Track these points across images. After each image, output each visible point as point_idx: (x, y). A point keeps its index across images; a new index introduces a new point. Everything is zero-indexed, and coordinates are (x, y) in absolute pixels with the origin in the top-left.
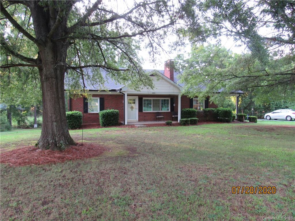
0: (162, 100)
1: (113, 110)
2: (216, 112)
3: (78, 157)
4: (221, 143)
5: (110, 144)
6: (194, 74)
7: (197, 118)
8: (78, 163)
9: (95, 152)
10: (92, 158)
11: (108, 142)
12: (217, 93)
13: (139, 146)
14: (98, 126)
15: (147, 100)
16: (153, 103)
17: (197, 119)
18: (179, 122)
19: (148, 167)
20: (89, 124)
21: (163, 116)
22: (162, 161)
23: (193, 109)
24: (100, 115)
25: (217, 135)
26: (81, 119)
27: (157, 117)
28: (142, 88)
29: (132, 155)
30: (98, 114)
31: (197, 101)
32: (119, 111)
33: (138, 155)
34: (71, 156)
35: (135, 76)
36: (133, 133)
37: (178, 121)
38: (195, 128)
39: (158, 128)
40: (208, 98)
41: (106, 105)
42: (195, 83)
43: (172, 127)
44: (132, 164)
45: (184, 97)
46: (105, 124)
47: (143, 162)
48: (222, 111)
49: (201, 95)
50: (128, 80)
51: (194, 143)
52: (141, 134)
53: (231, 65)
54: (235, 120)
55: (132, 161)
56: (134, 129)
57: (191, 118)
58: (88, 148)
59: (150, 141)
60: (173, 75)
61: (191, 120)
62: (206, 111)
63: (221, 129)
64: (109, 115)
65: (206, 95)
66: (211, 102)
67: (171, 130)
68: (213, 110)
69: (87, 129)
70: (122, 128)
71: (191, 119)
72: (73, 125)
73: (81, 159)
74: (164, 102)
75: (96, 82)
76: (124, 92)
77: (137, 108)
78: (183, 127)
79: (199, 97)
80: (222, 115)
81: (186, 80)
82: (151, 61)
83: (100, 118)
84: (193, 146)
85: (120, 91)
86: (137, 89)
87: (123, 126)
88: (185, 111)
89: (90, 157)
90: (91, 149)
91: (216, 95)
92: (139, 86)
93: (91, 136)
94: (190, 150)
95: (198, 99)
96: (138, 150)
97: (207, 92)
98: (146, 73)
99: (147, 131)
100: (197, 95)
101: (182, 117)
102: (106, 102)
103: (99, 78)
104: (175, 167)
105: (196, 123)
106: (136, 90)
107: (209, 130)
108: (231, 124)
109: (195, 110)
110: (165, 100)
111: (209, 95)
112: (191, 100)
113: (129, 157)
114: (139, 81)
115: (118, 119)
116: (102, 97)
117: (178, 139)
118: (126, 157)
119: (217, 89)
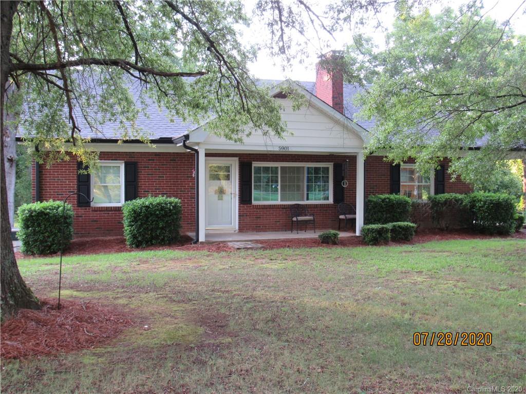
0: (308, 168)
1: (164, 198)
2: (466, 205)
3: (40, 348)
4: (488, 302)
5: (148, 303)
6: (404, 92)
7: (413, 222)
8: (37, 369)
9: (96, 331)
10: (84, 352)
11: (142, 295)
12: (470, 149)
13: (236, 309)
14: (119, 245)
15: (266, 169)
16: (281, 177)
17: (412, 225)
18: (358, 233)
19: (260, 383)
20: (93, 238)
21: (311, 218)
22: (307, 363)
23: (401, 196)
24: (126, 212)
25: (475, 276)
26: (69, 224)
27: (294, 219)
28: (247, 132)
29: (212, 341)
30: (118, 209)
31: (412, 172)
32: (183, 202)
33: (230, 340)
34: (20, 346)
35: (228, 96)
36: (221, 267)
37: (355, 231)
38: (406, 252)
39: (297, 253)
40: (444, 164)
41: (143, 182)
42: (407, 117)
43: (338, 251)
44: (209, 372)
45: (373, 161)
46: (140, 239)
47: (246, 366)
48: (485, 202)
49: (424, 155)
50: (205, 109)
51: (405, 299)
52: (245, 271)
53: (511, 68)
54: (522, 230)
55: (211, 362)
56: (223, 254)
57: (395, 223)
58: (76, 318)
59: (270, 295)
60: (342, 94)
61: (394, 230)
62: (439, 203)
63: (485, 256)
64: (151, 214)
65: (439, 154)
66: (455, 176)
67: (336, 259)
68: (459, 199)
69: (87, 256)
70: (191, 252)
71: (394, 226)
72: (46, 241)
73: (48, 354)
74: (316, 176)
75: (113, 115)
76: (198, 144)
77: (235, 194)
78: (370, 248)
79: (419, 160)
80: (487, 214)
81: (380, 109)
82: (276, 49)
83: (126, 223)
84: (404, 312)
85: (184, 141)
86: (234, 136)
87: (193, 245)
88: (376, 203)
89: (79, 346)
90: (86, 321)
91: (469, 156)
92: (240, 128)
93: (93, 277)
94: (394, 324)
95: (416, 166)
96: (232, 323)
97: (443, 147)
98: (261, 88)
99: (264, 261)
100: (412, 153)
101: (367, 221)
102: (143, 174)
103: (120, 104)
104: (347, 384)
105: (409, 237)
106: (230, 139)
107: (448, 260)
108: (512, 242)
109: (407, 199)
110: (317, 170)
111: (449, 154)
112: (394, 171)
113: (201, 347)
114: (240, 113)
115: (179, 226)
116: (133, 160)
117: (356, 289)
118: (192, 349)
119: (472, 137)
